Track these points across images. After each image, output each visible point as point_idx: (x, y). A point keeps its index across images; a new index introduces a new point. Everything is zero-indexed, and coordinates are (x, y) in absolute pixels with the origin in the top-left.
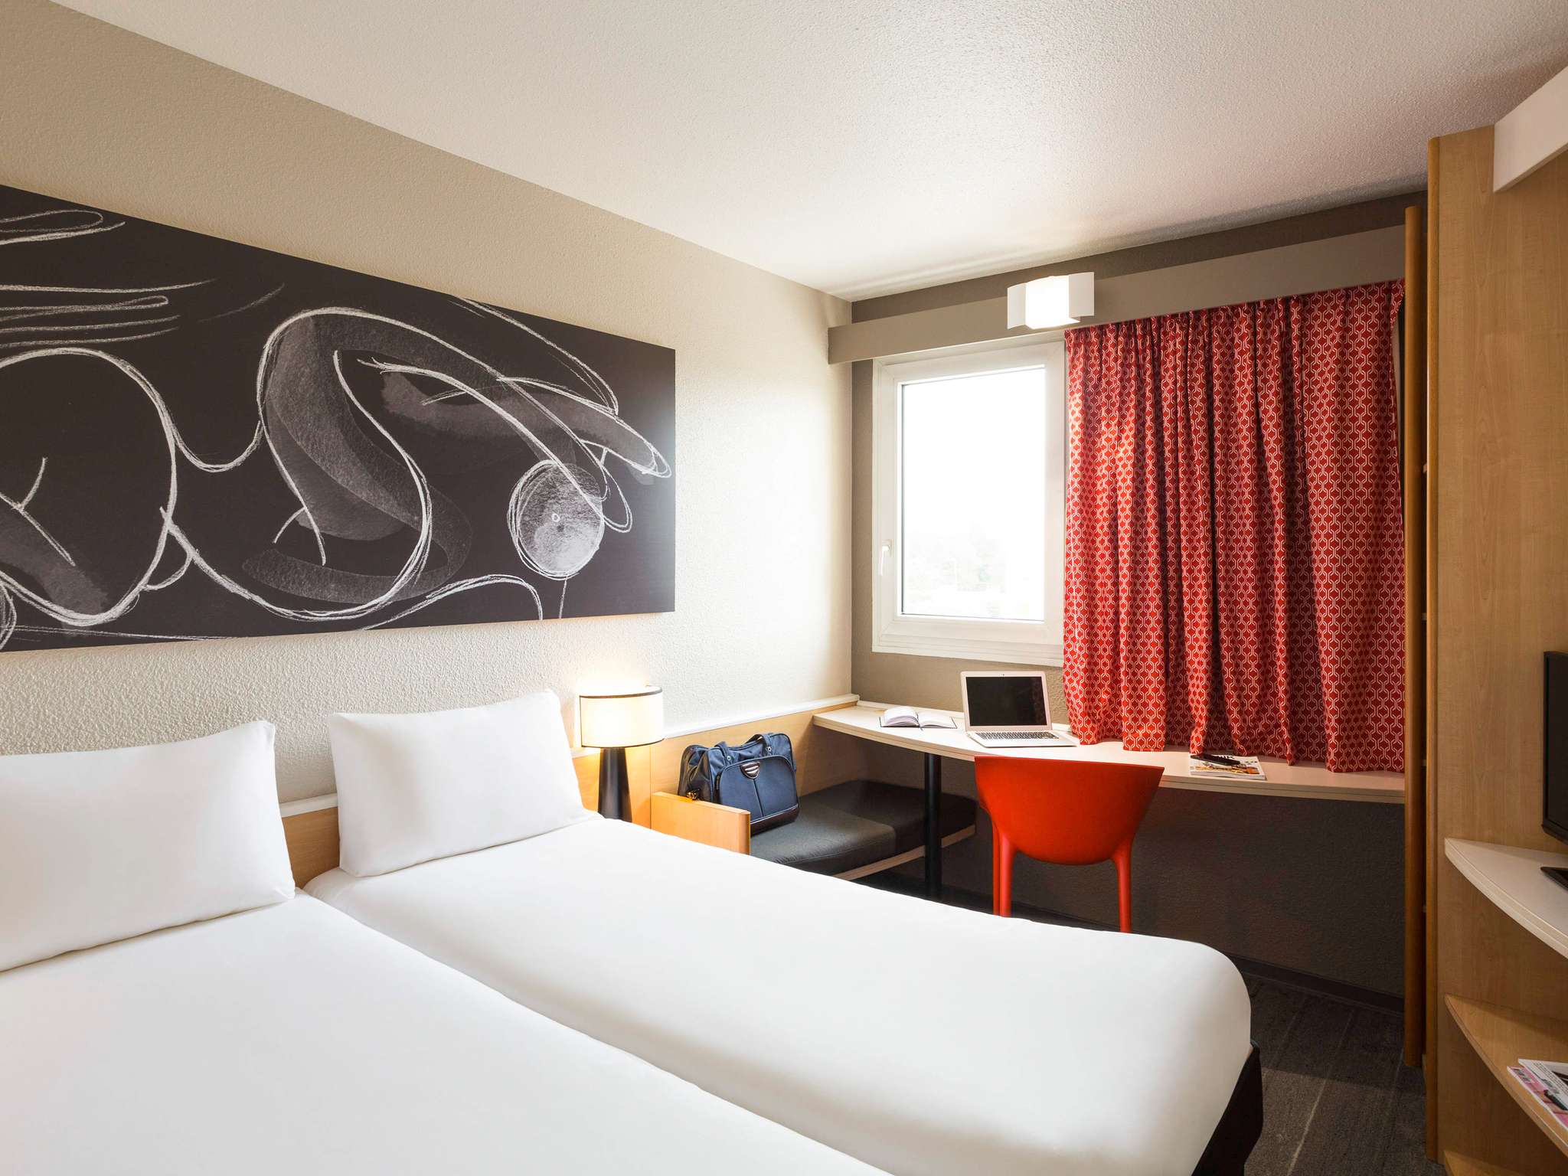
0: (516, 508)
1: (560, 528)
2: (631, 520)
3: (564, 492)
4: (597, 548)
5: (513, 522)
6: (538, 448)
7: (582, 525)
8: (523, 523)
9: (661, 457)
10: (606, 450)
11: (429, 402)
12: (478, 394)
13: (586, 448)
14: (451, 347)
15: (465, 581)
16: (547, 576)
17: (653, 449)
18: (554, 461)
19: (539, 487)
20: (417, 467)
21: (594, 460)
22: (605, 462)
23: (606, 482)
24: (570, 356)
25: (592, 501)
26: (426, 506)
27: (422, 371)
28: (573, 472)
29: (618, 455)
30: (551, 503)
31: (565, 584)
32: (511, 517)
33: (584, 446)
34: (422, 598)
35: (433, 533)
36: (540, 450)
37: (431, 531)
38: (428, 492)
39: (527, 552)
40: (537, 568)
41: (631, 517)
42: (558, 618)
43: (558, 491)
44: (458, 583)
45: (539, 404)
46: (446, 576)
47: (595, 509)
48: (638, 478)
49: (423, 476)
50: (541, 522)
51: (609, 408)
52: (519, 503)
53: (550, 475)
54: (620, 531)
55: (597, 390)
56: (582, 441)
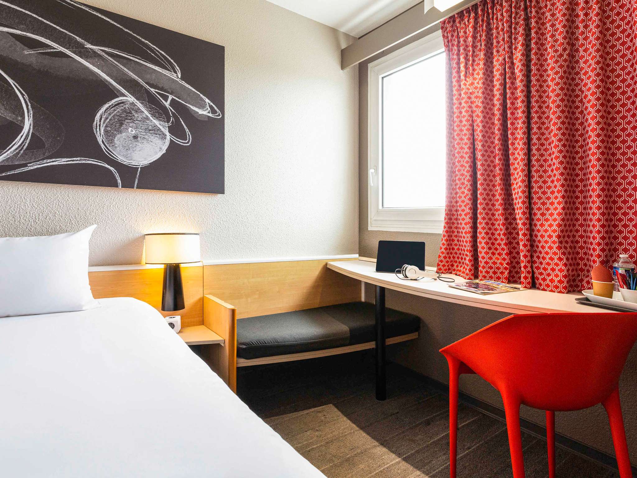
0: (100, 121)
1: (135, 137)
2: (191, 139)
3: (138, 117)
4: (164, 151)
5: (98, 130)
6: (117, 89)
7: (153, 137)
8: (106, 131)
9: (214, 106)
10: (170, 97)
11: (30, 52)
12: (69, 52)
14: (48, 22)
15: (59, 159)
16: (125, 163)
17: (207, 101)
18: (131, 98)
19: (119, 112)
20: (21, 90)
21: (162, 101)
22: (170, 103)
23: (171, 115)
24: (143, 40)
25: (160, 124)
26: (28, 112)
27: (25, 33)
28: (145, 106)
29: (180, 101)
30: (127, 122)
31: (139, 169)
32: (97, 127)
33: (155, 93)
34: (25, 165)
35: (34, 128)
36: (119, 91)
37: (32, 127)
38: (29, 104)
39: (109, 148)
40: (117, 158)
41: (191, 137)
42: (133, 188)
43: (134, 116)
44: (54, 160)
45: (119, 65)
46: (44, 154)
47: (163, 129)
48: (195, 115)
49: (26, 95)
50: (121, 132)
51: (173, 73)
52: (103, 119)
53: (127, 106)
54: (182, 144)
55: (165, 62)
56: (152, 90)
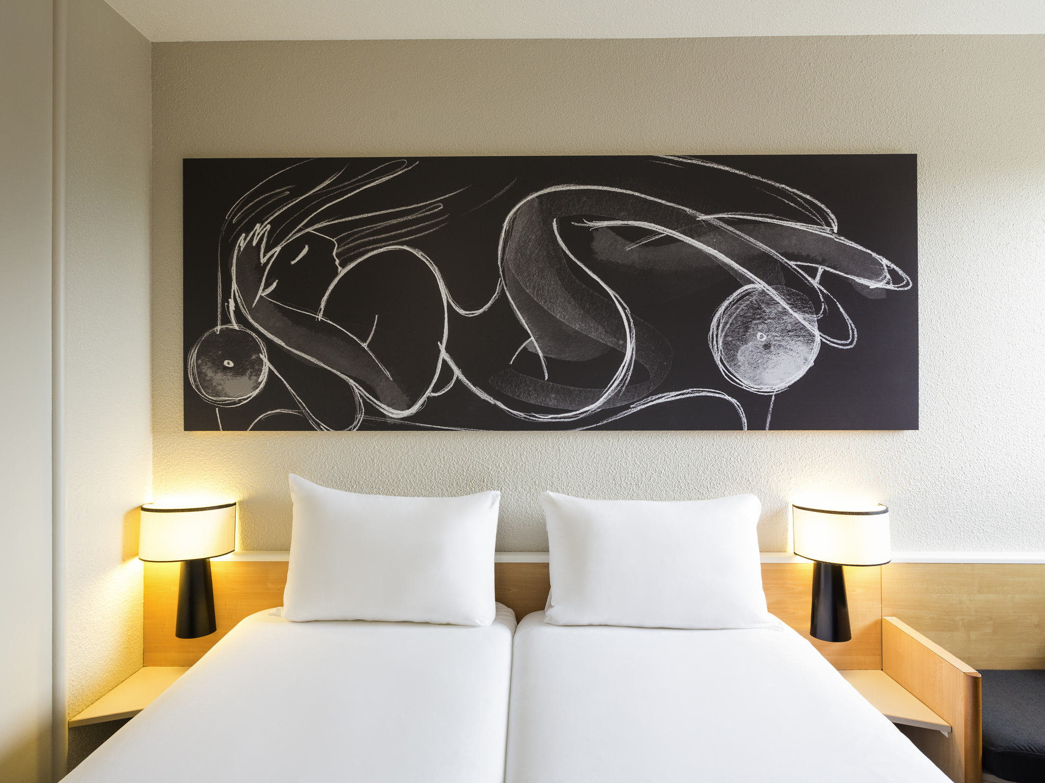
0: (717, 329)
1: (767, 346)
2: (856, 336)
3: (771, 312)
4: (812, 364)
5: (715, 342)
6: (741, 274)
7: (793, 342)
8: (725, 343)
9: (897, 269)
10: (821, 269)
11: (632, 247)
12: (678, 234)
13: (797, 269)
14: (652, 199)
15: (666, 394)
16: (752, 390)
17: (885, 262)
18: (760, 285)
19: (743, 310)
20: (623, 302)
21: (807, 280)
22: (821, 280)
23: (822, 300)
24: (777, 185)
25: (805, 319)
26: (630, 332)
27: (626, 222)
28: (781, 293)
29: (838, 272)
30: (755, 324)
31: (773, 398)
32: (713, 338)
33: (795, 267)
34: (627, 407)
35: (636, 354)
36: (742, 276)
37: (634, 353)
38: (631, 320)
39: (729, 369)
40: (741, 383)
41: (855, 333)
42: (764, 429)
43: (764, 312)
44: (660, 395)
45: (742, 235)
46: (648, 389)
47: (809, 327)
48: (864, 293)
49: (628, 308)
50: (745, 342)
51: (825, 227)
52: (721, 325)
53: (754, 297)
54: (840, 347)
55: (811, 212)
56: (792, 263)
